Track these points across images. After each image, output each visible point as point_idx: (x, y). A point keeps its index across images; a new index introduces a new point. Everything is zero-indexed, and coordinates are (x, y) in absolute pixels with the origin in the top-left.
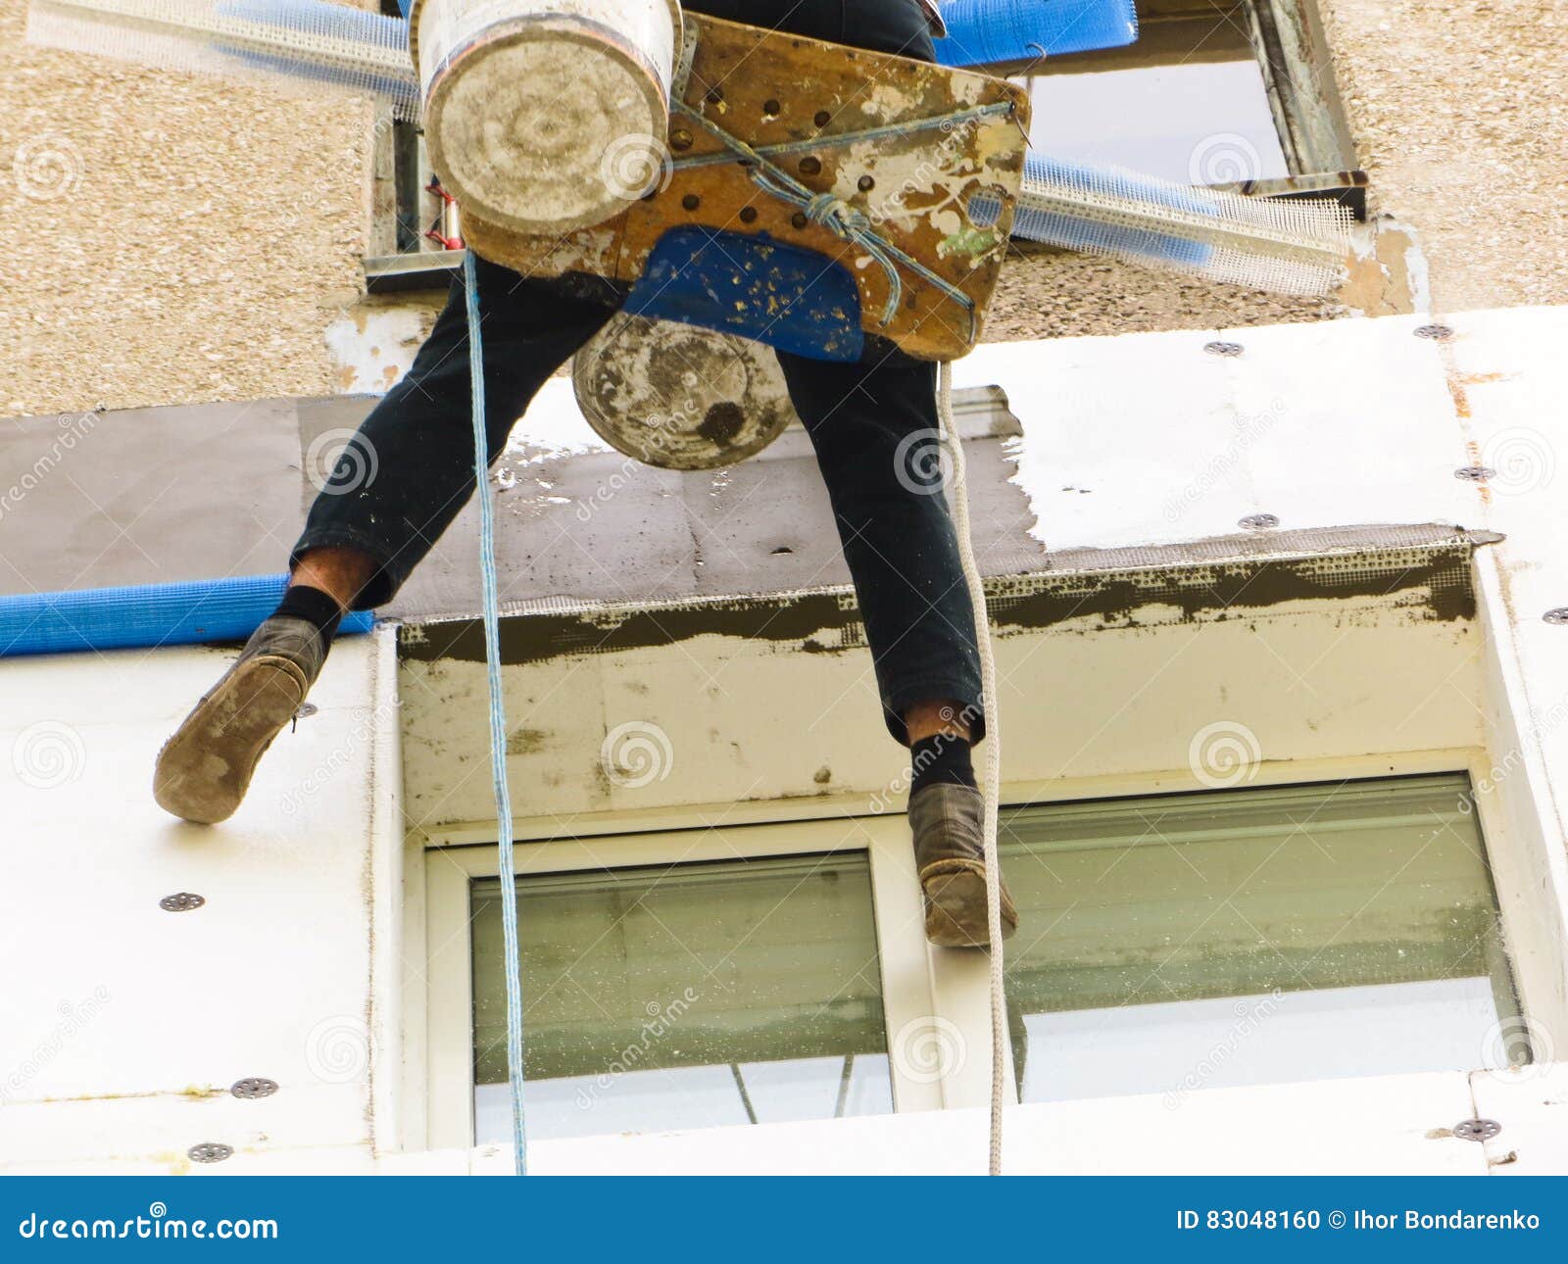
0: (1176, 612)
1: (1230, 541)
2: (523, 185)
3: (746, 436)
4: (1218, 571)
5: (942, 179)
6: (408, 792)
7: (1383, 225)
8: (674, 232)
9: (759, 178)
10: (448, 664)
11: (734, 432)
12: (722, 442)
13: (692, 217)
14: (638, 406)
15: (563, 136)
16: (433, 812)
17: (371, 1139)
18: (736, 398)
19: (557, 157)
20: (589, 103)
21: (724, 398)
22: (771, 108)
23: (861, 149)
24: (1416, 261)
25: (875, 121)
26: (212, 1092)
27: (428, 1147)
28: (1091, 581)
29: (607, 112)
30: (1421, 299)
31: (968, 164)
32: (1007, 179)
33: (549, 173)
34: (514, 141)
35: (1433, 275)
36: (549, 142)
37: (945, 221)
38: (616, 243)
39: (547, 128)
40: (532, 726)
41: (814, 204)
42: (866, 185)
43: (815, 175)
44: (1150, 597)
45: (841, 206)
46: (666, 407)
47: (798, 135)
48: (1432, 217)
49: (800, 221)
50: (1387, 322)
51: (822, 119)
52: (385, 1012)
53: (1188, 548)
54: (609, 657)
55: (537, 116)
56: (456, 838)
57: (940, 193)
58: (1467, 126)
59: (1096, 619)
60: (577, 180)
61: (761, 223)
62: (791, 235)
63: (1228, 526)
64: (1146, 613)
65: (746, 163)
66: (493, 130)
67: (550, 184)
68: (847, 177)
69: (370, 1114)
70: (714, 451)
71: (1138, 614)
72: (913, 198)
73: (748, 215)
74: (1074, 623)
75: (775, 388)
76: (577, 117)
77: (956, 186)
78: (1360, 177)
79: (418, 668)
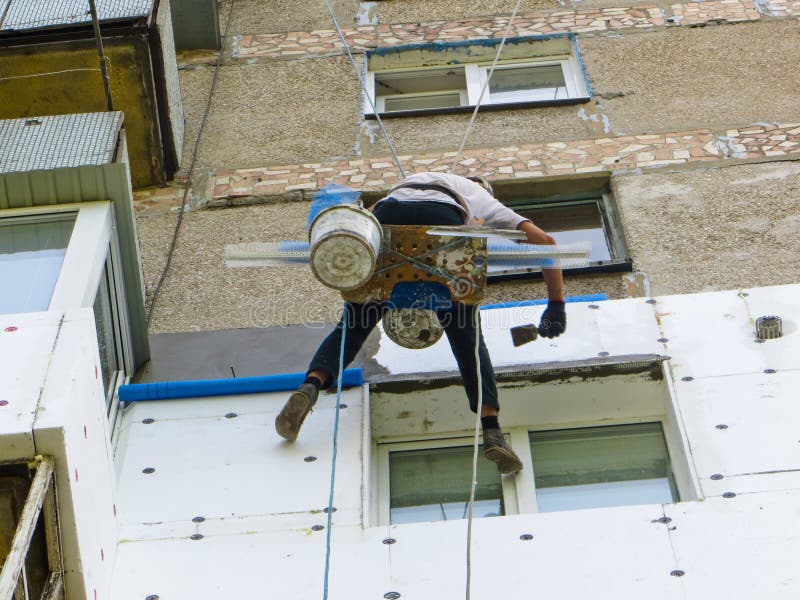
0: (581, 379)
1: (595, 359)
2: (341, 278)
3: (432, 338)
4: (593, 367)
5: (465, 256)
6: (372, 429)
7: (637, 273)
8: (397, 284)
9: (415, 265)
10: (383, 394)
11: (429, 337)
12: (426, 340)
13: (401, 280)
14: (401, 332)
15: (347, 263)
16: (380, 434)
17: (362, 524)
18: (427, 328)
19: (348, 268)
20: (352, 252)
21: (423, 328)
22: (415, 246)
23: (441, 253)
24: (646, 283)
25: (443, 244)
26: (318, 512)
27: (378, 526)
28: (558, 370)
29: (357, 254)
30: (648, 293)
31: (471, 251)
32: (483, 253)
33: (347, 273)
34: (335, 267)
35: (651, 286)
36: (344, 265)
37: (469, 267)
38: (382, 291)
39: (343, 261)
40: (406, 410)
41: (431, 269)
42: (445, 262)
43: (431, 262)
44: (574, 374)
45: (438, 269)
46: (408, 332)
47: (424, 252)
48: (650, 271)
49: (429, 275)
50: (638, 299)
51: (429, 247)
52: (366, 489)
53: (584, 361)
54: (427, 392)
55: (339, 259)
56: (385, 441)
57: (465, 260)
58: (660, 245)
59: (559, 381)
60: (355, 274)
61: (420, 278)
62: (427, 279)
63: (595, 355)
64: (572, 379)
65: (412, 262)
66: (329, 265)
67: (348, 277)
68: (439, 260)
69: (362, 516)
70: (424, 343)
71: (571, 380)
72: (458, 263)
73: (416, 276)
74: (554, 382)
75: (436, 324)
76: (350, 257)
77: (470, 257)
78: (631, 260)
79: (375, 395)
